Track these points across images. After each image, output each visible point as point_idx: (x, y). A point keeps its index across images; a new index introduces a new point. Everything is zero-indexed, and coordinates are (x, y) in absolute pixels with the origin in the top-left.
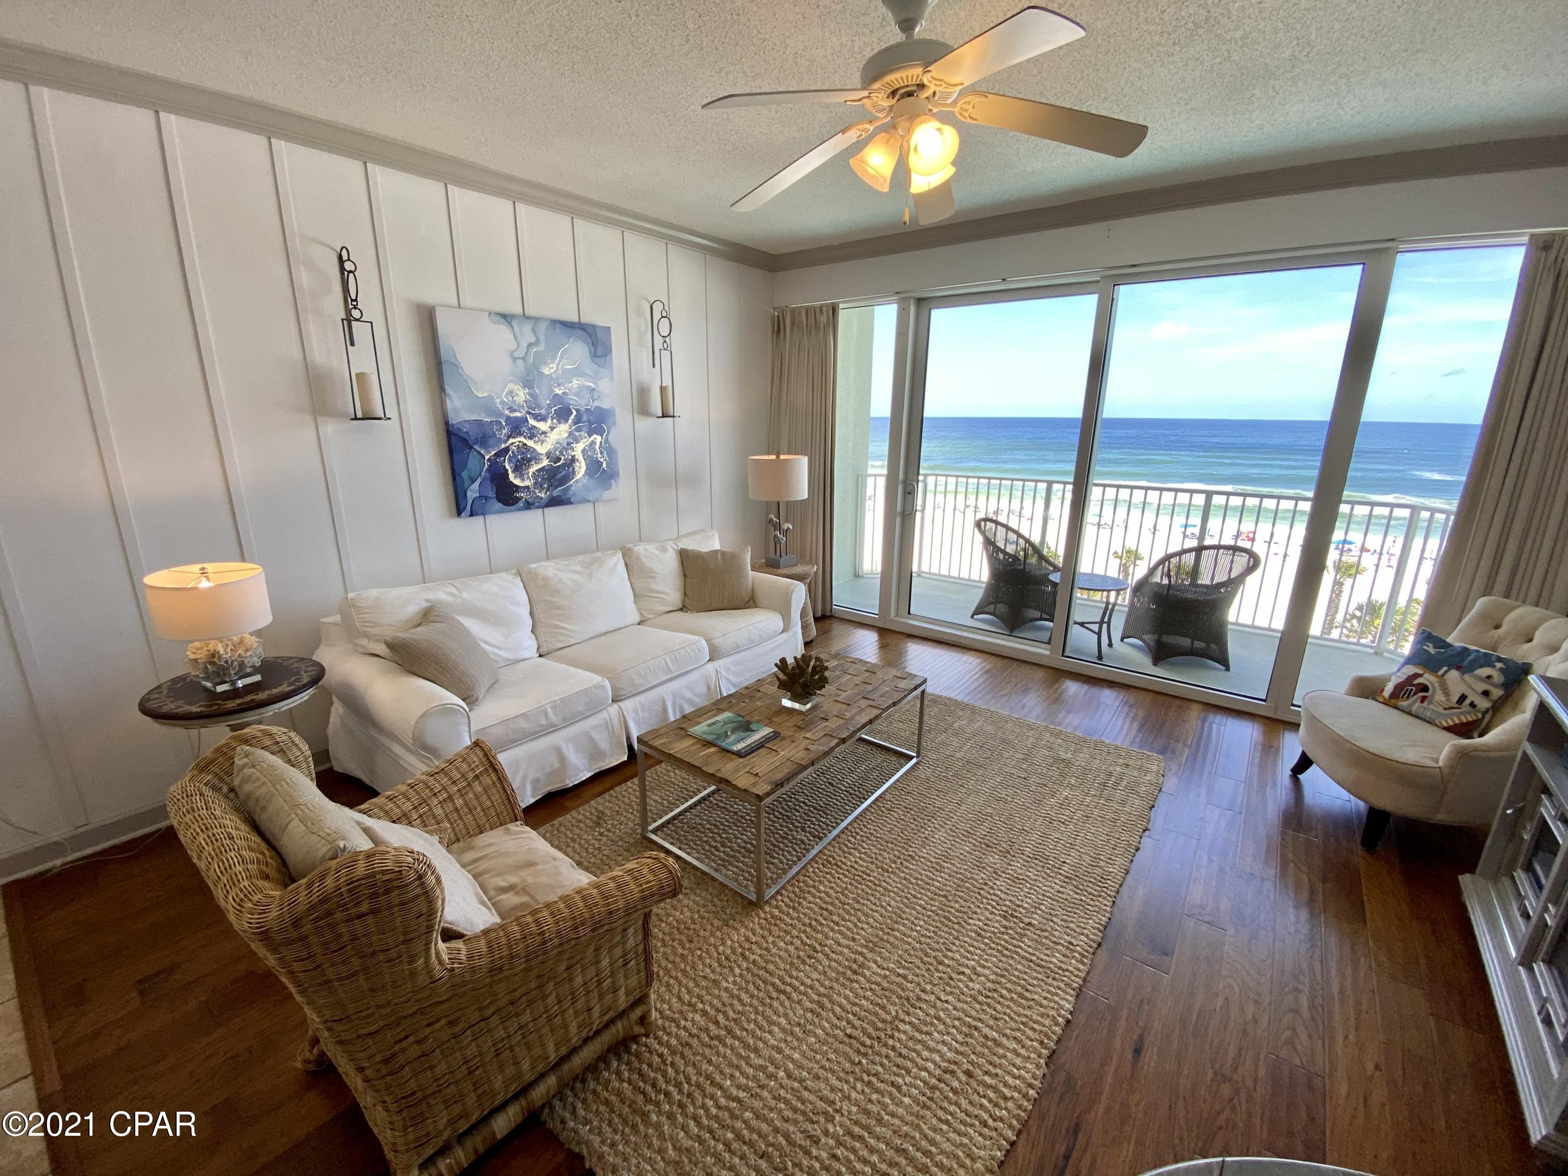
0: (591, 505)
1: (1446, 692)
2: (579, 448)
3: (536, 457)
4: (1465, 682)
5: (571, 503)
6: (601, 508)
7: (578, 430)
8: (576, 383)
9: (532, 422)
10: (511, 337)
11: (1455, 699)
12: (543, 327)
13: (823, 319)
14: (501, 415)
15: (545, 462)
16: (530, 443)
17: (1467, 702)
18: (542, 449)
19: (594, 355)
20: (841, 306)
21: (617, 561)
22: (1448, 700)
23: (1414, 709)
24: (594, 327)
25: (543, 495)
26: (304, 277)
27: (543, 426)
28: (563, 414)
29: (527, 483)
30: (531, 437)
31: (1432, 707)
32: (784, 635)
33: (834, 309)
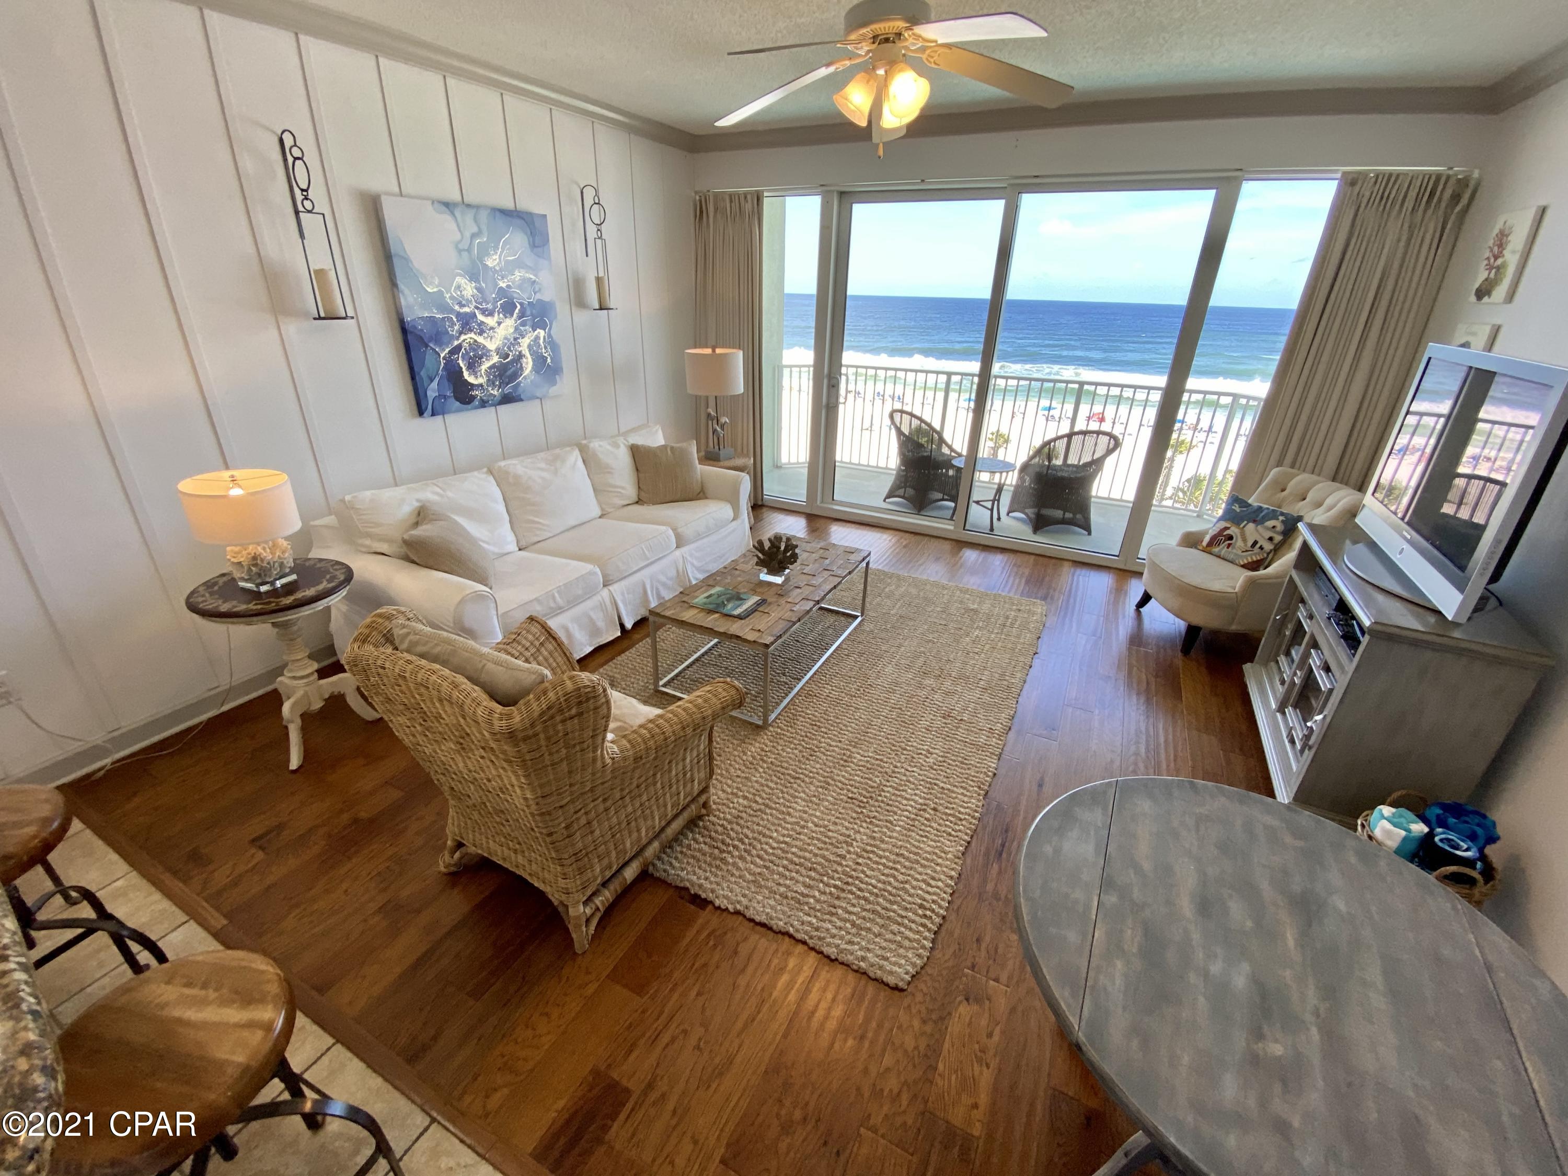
0: (538, 401)
1: (1245, 540)
2: (525, 342)
3: (486, 354)
4: (1257, 531)
5: (521, 400)
6: (547, 404)
7: (524, 324)
8: (518, 275)
9: (480, 317)
10: (454, 226)
11: (1250, 543)
12: (484, 215)
13: (748, 207)
14: (452, 311)
15: (495, 359)
16: (480, 339)
17: (1258, 546)
18: (491, 346)
19: (533, 246)
20: (766, 194)
21: (575, 457)
22: (1246, 545)
23: (1222, 553)
24: (531, 214)
25: (495, 392)
26: (248, 164)
27: (491, 321)
28: (508, 309)
29: (481, 381)
30: (481, 333)
31: (1234, 551)
32: (734, 523)
33: (759, 198)
